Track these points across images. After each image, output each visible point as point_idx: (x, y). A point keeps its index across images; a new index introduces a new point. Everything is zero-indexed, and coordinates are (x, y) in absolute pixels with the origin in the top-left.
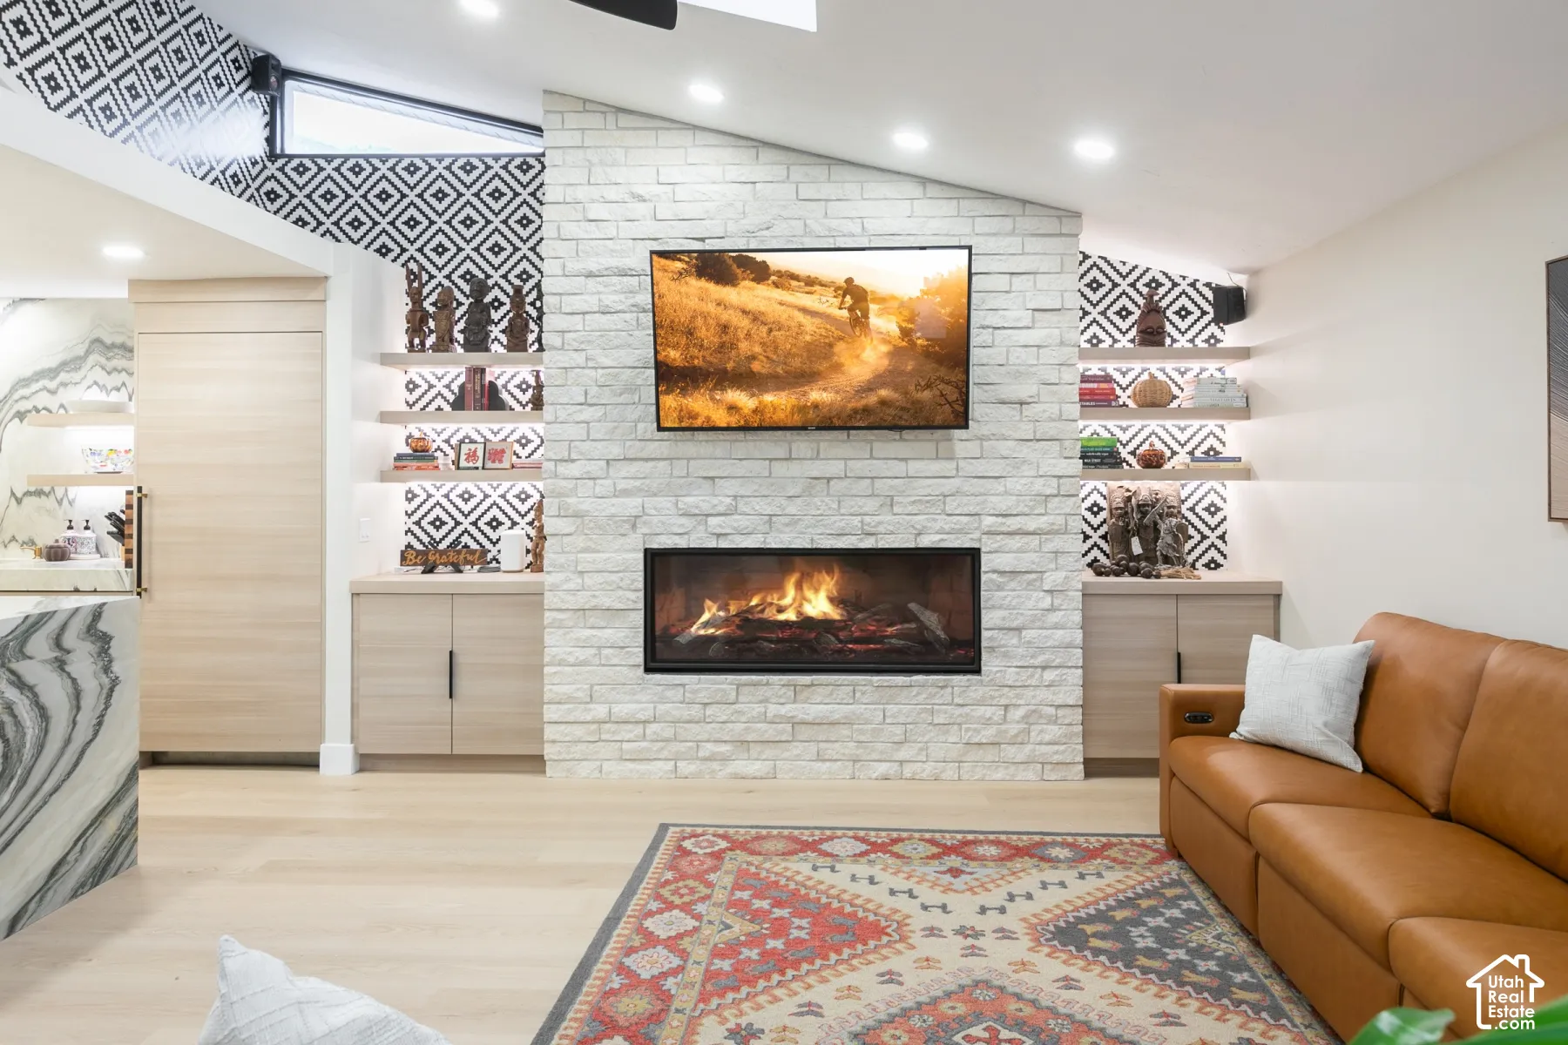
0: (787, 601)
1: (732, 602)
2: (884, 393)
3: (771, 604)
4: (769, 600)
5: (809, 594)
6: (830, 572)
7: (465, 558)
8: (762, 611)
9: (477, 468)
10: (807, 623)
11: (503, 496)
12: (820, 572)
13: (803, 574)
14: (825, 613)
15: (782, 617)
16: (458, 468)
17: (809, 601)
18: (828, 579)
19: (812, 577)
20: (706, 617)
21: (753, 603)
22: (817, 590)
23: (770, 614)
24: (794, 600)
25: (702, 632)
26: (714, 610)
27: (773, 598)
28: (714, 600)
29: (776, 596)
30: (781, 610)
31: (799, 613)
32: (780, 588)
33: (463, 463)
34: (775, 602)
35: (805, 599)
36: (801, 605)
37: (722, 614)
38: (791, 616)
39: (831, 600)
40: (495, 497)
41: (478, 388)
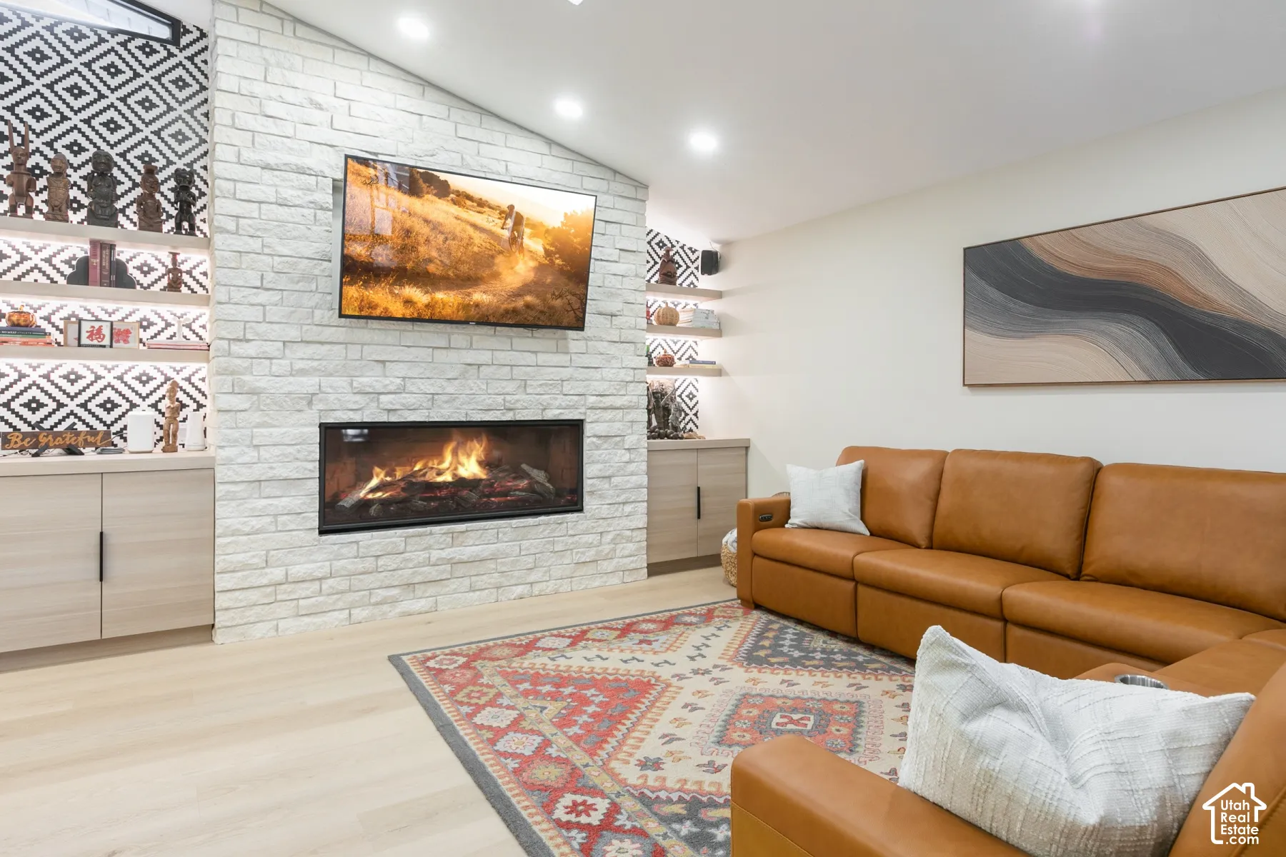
0: (445, 465)
1: (398, 468)
2: (529, 298)
3: (432, 468)
4: (430, 465)
5: (463, 459)
6: (480, 441)
7: (85, 440)
8: (424, 475)
9: (104, 346)
10: (461, 483)
11: (120, 378)
12: (472, 440)
13: (458, 444)
14: (475, 474)
15: (440, 479)
16: (80, 345)
17: (463, 465)
18: (478, 446)
19: (466, 445)
20: (374, 482)
21: (417, 468)
22: (469, 456)
23: (432, 477)
24: (451, 464)
25: (370, 496)
26: (382, 476)
27: (434, 463)
28: (382, 466)
29: (436, 462)
30: (439, 474)
31: (455, 475)
32: (439, 455)
33: (85, 341)
34: (435, 466)
35: (460, 463)
36: (456, 469)
37: (388, 479)
38: (447, 477)
39: (480, 463)
40: (109, 378)
41: (106, 264)
